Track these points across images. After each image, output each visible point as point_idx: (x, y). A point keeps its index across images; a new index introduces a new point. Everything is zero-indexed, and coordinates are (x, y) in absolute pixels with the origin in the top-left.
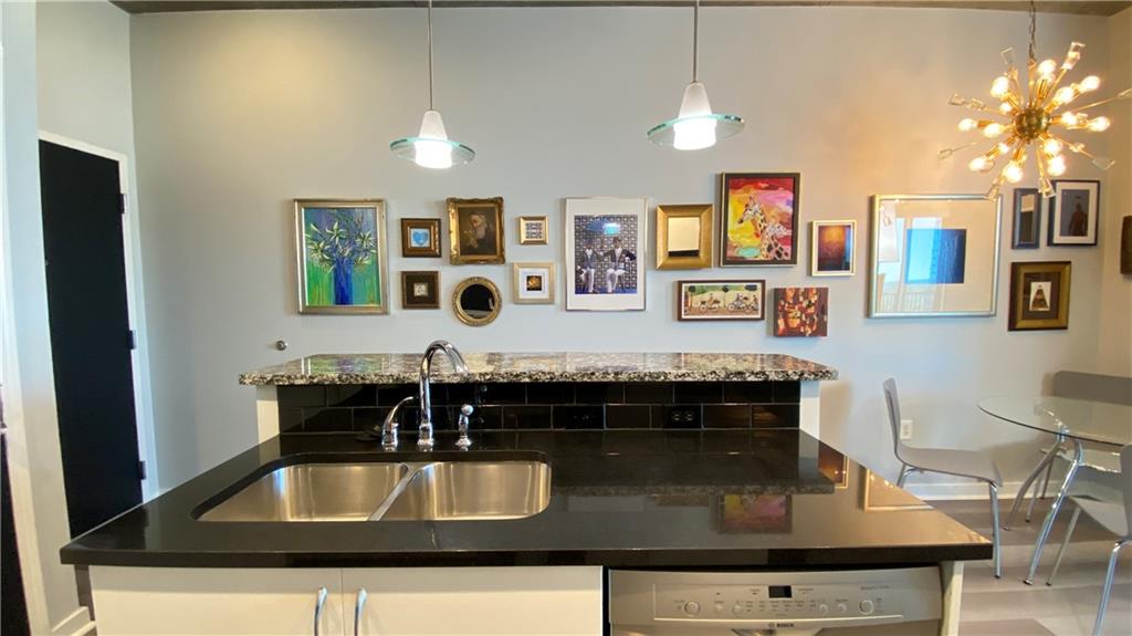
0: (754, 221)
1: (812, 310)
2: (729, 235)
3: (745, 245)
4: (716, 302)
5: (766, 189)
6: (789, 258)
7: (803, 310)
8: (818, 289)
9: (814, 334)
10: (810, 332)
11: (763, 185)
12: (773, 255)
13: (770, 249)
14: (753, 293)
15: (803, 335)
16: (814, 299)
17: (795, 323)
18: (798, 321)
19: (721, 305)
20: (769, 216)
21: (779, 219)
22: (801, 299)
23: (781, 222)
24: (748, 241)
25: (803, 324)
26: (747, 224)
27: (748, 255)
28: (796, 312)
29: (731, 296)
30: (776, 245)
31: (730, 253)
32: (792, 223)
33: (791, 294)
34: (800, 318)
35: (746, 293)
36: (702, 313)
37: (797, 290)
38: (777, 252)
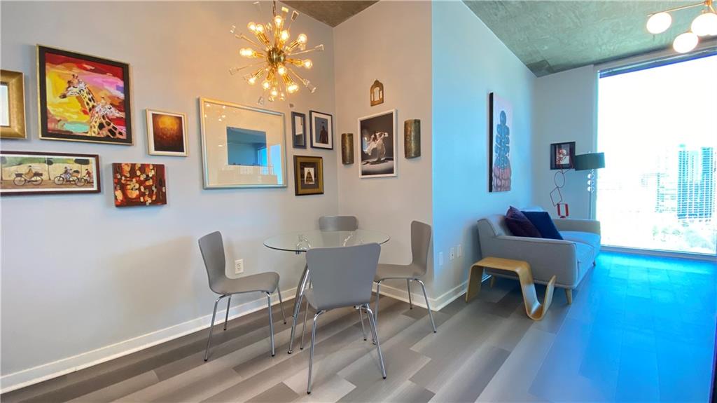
0: (80, 99)
1: (150, 182)
2: (49, 107)
3: (69, 121)
4: (37, 174)
5: (91, 70)
6: (124, 137)
7: (141, 183)
8: (154, 166)
9: (154, 203)
10: (150, 201)
11: (89, 67)
12: (105, 133)
13: (101, 126)
14: (84, 167)
15: (144, 204)
16: (151, 174)
17: (134, 194)
18: (137, 192)
19: (43, 177)
20: (97, 97)
21: (110, 101)
22: (138, 173)
23: (111, 104)
24: (75, 117)
25: (143, 194)
26: (72, 100)
27: (77, 130)
28: (134, 184)
29: (57, 170)
30: (109, 124)
31: (51, 126)
32: (125, 106)
33: (127, 169)
34: (139, 189)
35: (76, 167)
36: (15, 186)
37: (133, 166)
38: (110, 131)
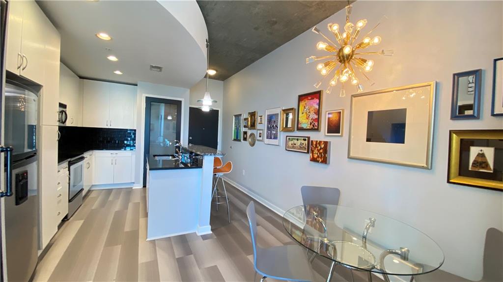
0: (306, 113)
1: (321, 151)
2: (299, 119)
3: (304, 122)
4: (295, 144)
5: (311, 99)
6: (316, 128)
7: (319, 151)
8: (324, 142)
9: (322, 162)
10: (320, 161)
11: (310, 98)
12: (312, 126)
13: (311, 124)
14: (305, 142)
15: (318, 161)
16: (323, 146)
17: (316, 156)
18: (317, 155)
19: (296, 145)
20: (311, 110)
21: (314, 111)
22: (318, 145)
23: (315, 113)
24: (305, 121)
25: (318, 157)
26: (304, 114)
27: (305, 126)
28: (316, 151)
30: (313, 122)
31: (299, 126)
32: (318, 112)
33: (315, 143)
34: (317, 154)
35: (303, 142)
36: (291, 148)
37: (317, 141)
38: (313, 125)
